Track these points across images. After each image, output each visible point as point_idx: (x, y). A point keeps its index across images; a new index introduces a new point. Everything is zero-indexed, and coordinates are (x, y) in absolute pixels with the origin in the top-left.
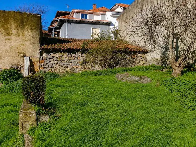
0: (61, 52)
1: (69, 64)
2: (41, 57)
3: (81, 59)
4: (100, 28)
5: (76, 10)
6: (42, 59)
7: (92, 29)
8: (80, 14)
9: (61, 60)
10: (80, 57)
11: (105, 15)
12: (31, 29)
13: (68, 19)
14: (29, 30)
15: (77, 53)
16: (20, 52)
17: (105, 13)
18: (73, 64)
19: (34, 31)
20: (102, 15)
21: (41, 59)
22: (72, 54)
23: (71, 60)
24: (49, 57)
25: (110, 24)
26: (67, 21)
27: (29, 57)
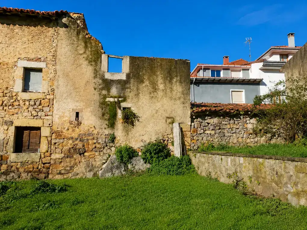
0: (219, 116)
1: (231, 135)
2: (193, 124)
3: (250, 126)
4: (244, 90)
5: (203, 65)
6: (194, 127)
7: (232, 91)
8: (210, 71)
9: (220, 129)
10: (247, 123)
11: (248, 70)
12: (181, 82)
13: (196, 78)
14: (178, 84)
15: (243, 118)
16: (168, 115)
17: (250, 66)
18: (238, 135)
19: (183, 85)
20: (243, 70)
21: (192, 127)
22: (235, 119)
23: (234, 129)
24: (203, 124)
25: (259, 82)
26: (194, 80)
27: (179, 123)
